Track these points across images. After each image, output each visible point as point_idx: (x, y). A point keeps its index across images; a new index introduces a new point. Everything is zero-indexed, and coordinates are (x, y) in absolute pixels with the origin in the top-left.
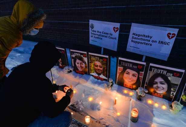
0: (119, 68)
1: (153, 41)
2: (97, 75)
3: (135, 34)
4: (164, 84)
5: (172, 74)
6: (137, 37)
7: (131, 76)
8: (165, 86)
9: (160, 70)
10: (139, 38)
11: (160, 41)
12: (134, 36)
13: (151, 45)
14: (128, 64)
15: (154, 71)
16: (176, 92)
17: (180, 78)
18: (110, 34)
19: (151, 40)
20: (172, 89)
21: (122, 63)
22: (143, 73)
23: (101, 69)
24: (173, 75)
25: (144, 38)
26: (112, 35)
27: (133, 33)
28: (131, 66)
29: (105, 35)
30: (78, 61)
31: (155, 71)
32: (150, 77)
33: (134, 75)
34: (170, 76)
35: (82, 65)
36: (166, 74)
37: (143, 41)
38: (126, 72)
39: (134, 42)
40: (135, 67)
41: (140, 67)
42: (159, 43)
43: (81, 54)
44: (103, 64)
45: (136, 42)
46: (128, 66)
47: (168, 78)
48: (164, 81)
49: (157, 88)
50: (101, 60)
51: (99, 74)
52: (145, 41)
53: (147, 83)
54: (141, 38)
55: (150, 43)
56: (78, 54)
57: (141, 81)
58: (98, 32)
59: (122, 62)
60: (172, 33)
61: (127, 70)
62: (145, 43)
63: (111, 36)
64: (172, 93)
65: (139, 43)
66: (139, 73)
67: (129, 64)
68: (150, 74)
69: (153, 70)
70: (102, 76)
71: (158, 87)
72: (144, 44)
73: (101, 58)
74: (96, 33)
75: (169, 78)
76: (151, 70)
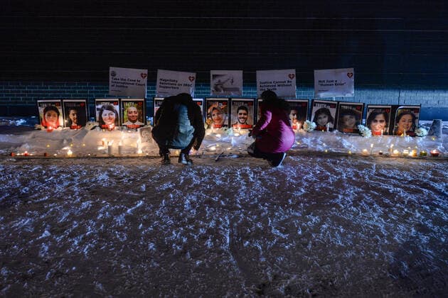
1: (179, 85)
2: (131, 124)
3: (162, 79)
6: (164, 82)
10: (166, 83)
11: (184, 84)
12: (161, 81)
13: (178, 88)
19: (177, 84)
23: (137, 115)
25: (171, 83)
26: (139, 81)
27: (160, 79)
29: (132, 82)
30: (105, 112)
35: (111, 116)
37: (170, 86)
39: (162, 87)
43: (111, 102)
44: (138, 108)
45: (164, 87)
50: (136, 105)
51: (134, 122)
52: (172, 86)
54: (168, 83)
55: (177, 86)
56: (106, 104)
58: (122, 79)
63: (138, 83)
65: (167, 87)
70: (138, 123)
72: (172, 88)
73: (135, 102)
74: (120, 81)
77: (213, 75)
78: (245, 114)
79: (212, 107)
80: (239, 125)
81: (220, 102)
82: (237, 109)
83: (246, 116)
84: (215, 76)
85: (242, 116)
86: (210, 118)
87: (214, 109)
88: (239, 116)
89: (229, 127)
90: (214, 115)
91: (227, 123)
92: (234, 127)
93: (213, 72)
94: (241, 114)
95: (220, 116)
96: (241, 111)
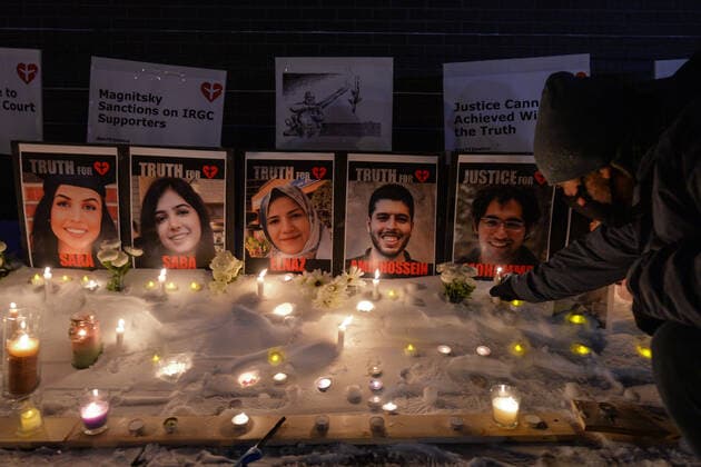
0: (29, 190)
1: (167, 113)
3: (107, 92)
4: (187, 212)
5: (198, 173)
6: (114, 102)
7: (76, 209)
8: (192, 219)
9: (163, 165)
10: (121, 104)
11: (186, 111)
12: (104, 98)
13: (163, 125)
14: (57, 165)
15: (146, 174)
16: (224, 233)
17: (221, 181)
18: (7, 91)
19: (161, 108)
20: (212, 223)
21: (37, 164)
22: (116, 186)
24: (203, 176)
25: (139, 104)
26: (13, 94)
27: (101, 91)
28: (70, 168)
31: (149, 174)
32: (141, 199)
33: (87, 206)
34: (194, 180)
36: (184, 175)
37: (137, 116)
38: (58, 199)
39: (109, 120)
40: (86, 171)
41: (102, 168)
42: (185, 116)
45: (115, 121)
46: (61, 172)
47: (191, 188)
48: (184, 202)
49: (171, 234)
52: (144, 115)
53: (138, 222)
54: (130, 107)
55: (160, 117)
57: (117, 222)
59: (33, 161)
60: (212, 82)
61: (58, 192)
62: (144, 121)
63: (11, 100)
64: (215, 239)
65: (124, 122)
66: (103, 194)
67: (60, 163)
68: (139, 187)
69: (143, 172)
71: (173, 230)
72: (141, 123)
75: (195, 188)
76: (137, 172)
77: (286, 76)
78: (399, 218)
79: (267, 191)
80: (375, 260)
81: (300, 166)
82: (369, 196)
83: (404, 227)
84: (291, 79)
85: (390, 225)
86: (259, 234)
87: (276, 194)
88: (377, 225)
89: (337, 272)
90: (276, 221)
91: (325, 253)
92: (356, 272)
93: (285, 65)
94: (384, 217)
95: (298, 223)
96: (385, 206)
